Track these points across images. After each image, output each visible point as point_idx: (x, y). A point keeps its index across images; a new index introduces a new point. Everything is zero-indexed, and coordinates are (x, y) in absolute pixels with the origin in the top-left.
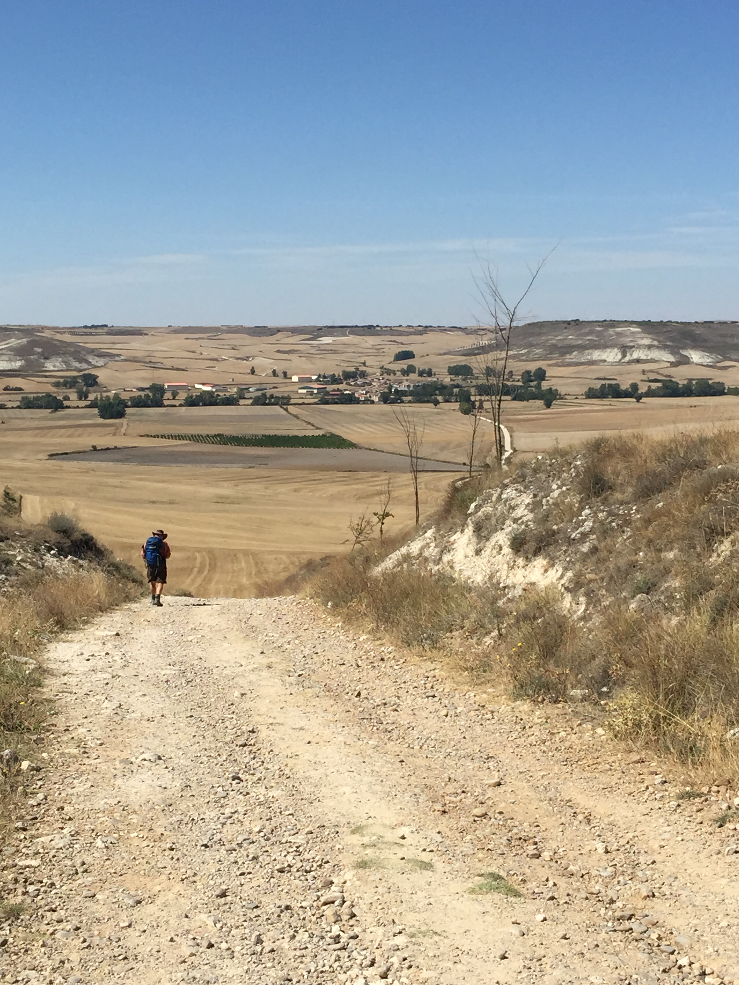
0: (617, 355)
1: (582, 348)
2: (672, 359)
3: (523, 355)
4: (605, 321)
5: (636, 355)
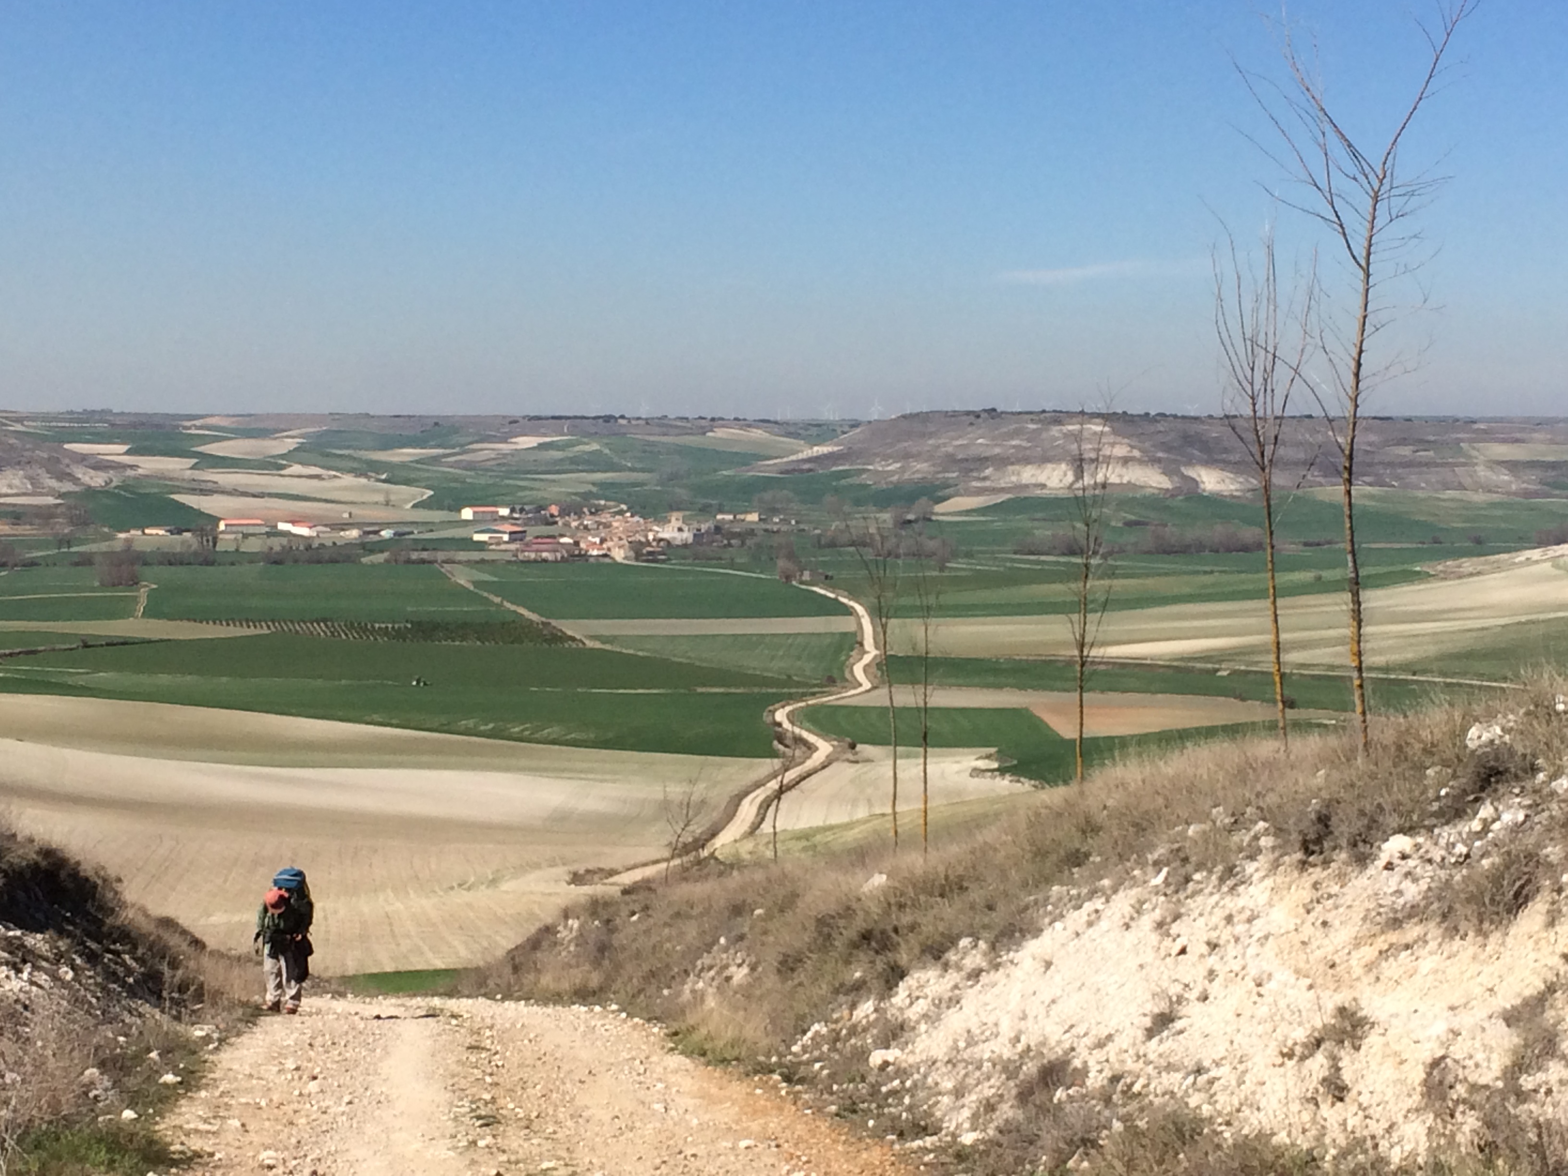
0: (1065, 475)
1: (1002, 462)
2: (1166, 484)
3: (892, 474)
4: (1044, 411)
5: (1101, 474)
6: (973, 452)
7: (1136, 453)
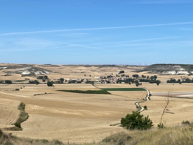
0: (174, 73)
1: (166, 71)
2: (188, 74)
3: (151, 72)
4: (172, 64)
5: (179, 72)
6: (162, 69)
7: (184, 70)
